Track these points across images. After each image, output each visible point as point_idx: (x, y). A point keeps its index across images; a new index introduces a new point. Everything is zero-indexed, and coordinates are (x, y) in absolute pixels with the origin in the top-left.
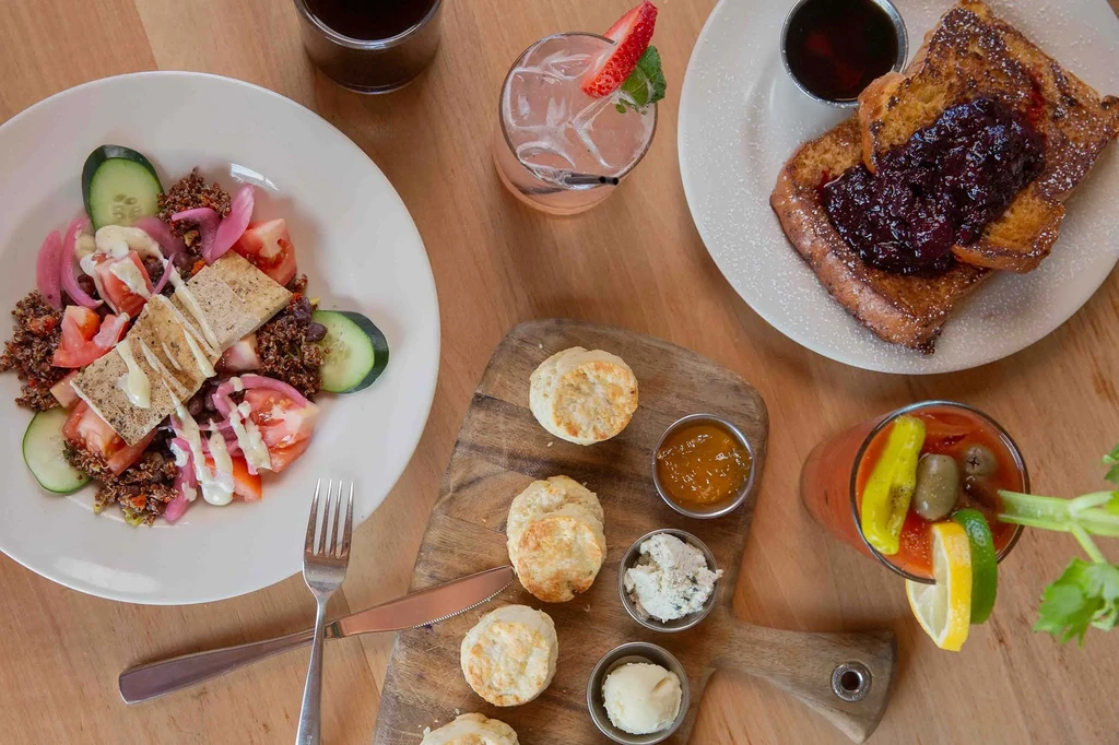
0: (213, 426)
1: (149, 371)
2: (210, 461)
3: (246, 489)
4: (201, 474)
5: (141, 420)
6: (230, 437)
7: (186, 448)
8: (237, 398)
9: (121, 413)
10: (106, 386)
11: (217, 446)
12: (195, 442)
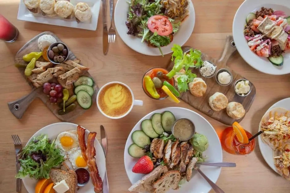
0: (262, 40)
1: (271, 28)
2: (257, 41)
3: (253, 48)
4: (254, 40)
5: (263, 29)
6: (261, 43)
7: (259, 37)
8: (268, 43)
9: (263, 25)
10: (268, 22)
11: (259, 42)
12: (259, 38)
